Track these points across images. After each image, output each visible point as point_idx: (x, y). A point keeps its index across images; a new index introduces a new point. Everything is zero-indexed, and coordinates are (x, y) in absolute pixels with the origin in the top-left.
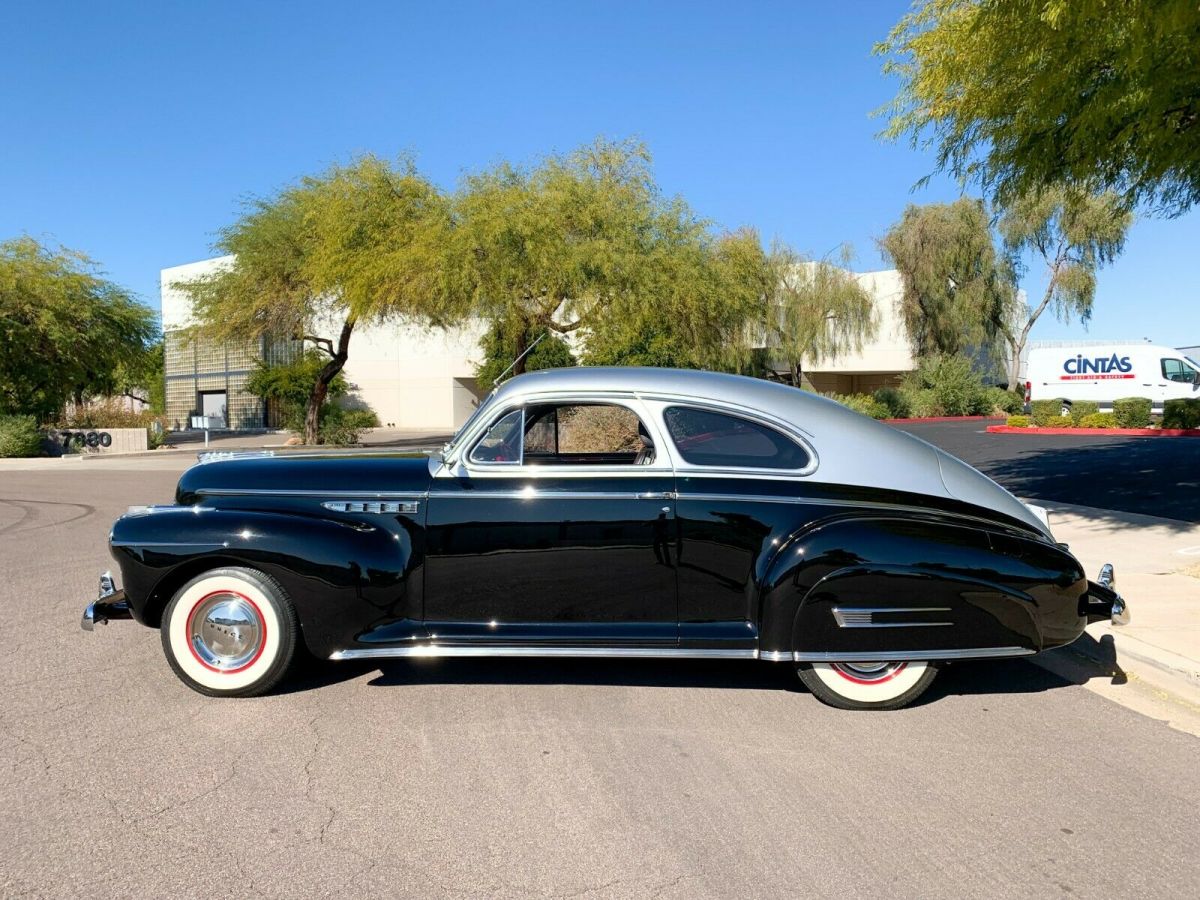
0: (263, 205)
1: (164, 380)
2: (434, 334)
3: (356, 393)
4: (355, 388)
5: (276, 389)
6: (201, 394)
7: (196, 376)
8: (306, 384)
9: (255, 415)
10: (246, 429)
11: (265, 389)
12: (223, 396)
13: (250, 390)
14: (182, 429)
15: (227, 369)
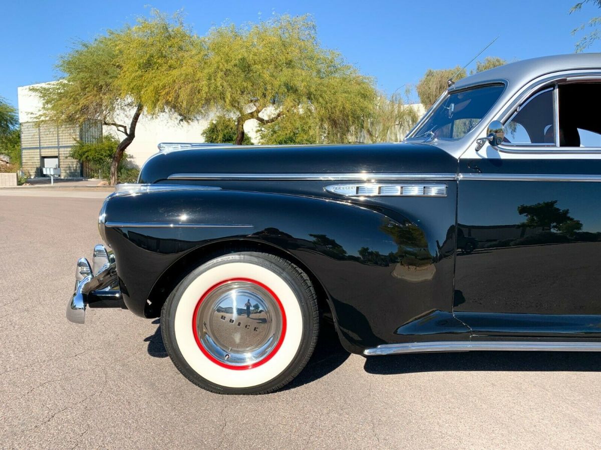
0: (85, 46)
1: (20, 151)
2: (182, 126)
3: (132, 160)
4: (132, 157)
5: (88, 156)
6: (43, 158)
7: (40, 148)
8: (104, 154)
9: (75, 170)
10: (70, 178)
11: (81, 156)
12: (57, 159)
13: (73, 156)
14: (32, 177)
15: (58, 144)
